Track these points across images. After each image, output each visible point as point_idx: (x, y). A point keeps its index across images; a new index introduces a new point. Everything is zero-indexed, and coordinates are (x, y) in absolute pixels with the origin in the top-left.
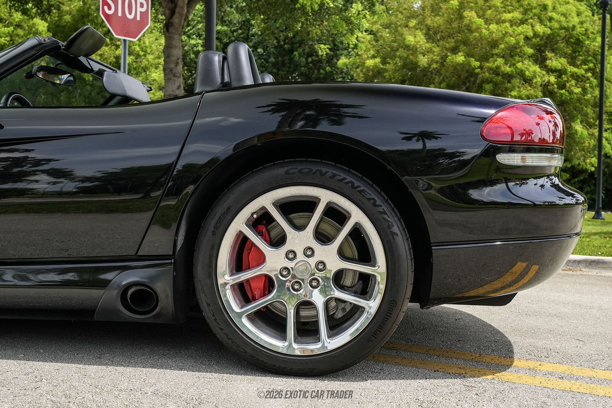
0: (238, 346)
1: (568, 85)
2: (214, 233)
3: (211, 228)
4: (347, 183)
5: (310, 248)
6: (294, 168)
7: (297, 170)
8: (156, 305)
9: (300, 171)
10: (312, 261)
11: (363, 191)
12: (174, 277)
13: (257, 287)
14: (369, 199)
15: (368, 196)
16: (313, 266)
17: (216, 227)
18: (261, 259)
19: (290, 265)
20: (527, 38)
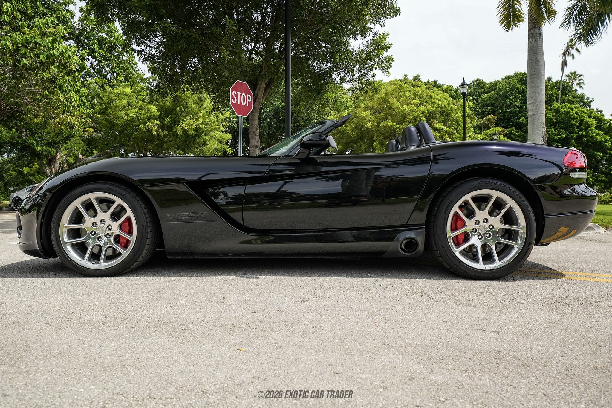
0: (458, 266)
1: (444, 137)
2: (445, 213)
3: (444, 210)
4: (507, 188)
5: (486, 219)
6: (483, 181)
7: (483, 182)
8: (416, 248)
9: (485, 182)
10: (487, 225)
11: (514, 191)
12: (425, 234)
13: (461, 239)
14: (517, 195)
15: (517, 194)
16: (488, 227)
17: (446, 210)
18: (464, 224)
19: (477, 227)
20: (423, 113)
